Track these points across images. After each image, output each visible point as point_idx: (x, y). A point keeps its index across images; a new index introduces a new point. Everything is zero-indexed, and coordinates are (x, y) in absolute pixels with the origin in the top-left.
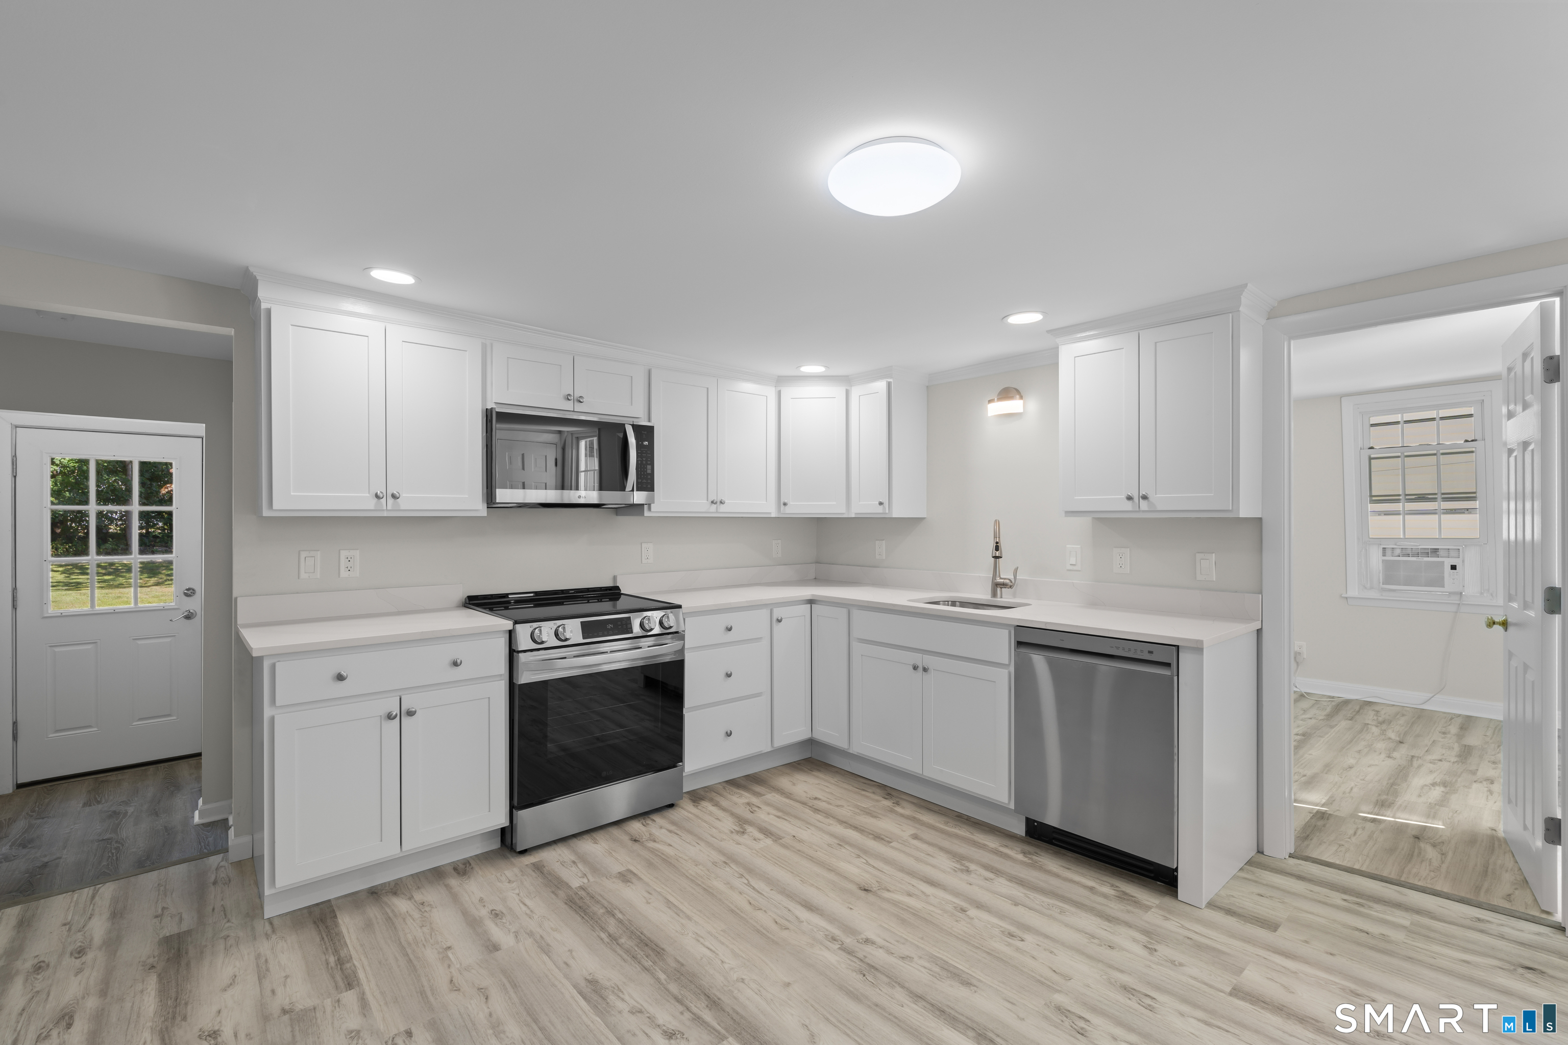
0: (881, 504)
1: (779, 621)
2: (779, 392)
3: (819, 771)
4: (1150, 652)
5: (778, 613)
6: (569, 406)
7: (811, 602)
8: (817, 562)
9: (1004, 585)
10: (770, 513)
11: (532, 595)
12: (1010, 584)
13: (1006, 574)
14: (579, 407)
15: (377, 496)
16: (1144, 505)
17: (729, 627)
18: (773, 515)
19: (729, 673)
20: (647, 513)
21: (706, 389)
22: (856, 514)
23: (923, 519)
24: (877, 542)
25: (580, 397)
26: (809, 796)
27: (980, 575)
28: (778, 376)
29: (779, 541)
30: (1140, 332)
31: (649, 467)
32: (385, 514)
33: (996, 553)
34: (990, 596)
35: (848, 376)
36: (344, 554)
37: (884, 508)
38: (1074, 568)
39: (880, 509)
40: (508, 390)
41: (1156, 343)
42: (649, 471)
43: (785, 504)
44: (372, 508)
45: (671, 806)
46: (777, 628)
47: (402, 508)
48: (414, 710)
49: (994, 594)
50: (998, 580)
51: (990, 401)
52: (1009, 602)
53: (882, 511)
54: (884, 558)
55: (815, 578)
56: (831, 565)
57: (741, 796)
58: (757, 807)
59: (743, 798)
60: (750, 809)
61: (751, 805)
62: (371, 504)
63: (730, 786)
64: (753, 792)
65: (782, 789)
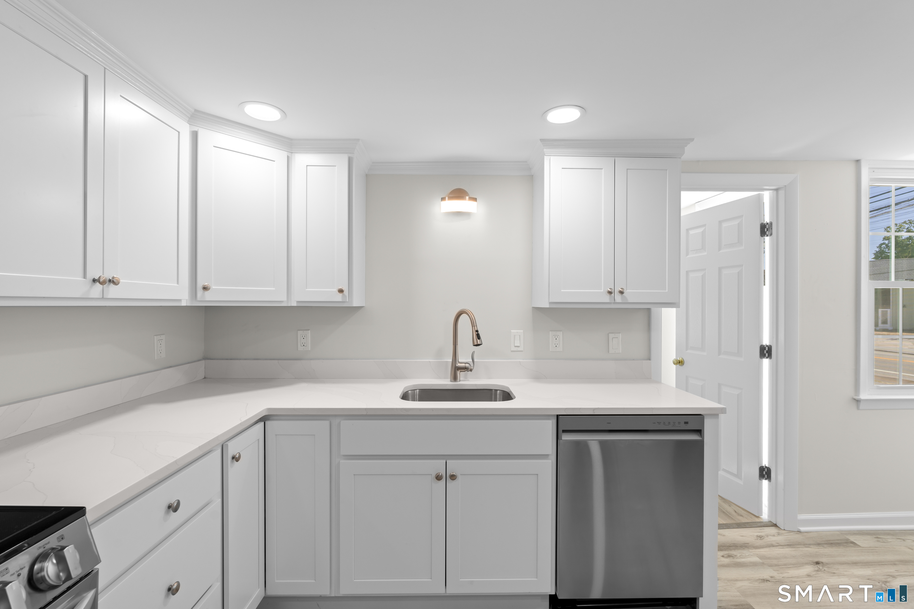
0: (341, 291)
1: (236, 459)
2: (195, 136)
4: (686, 423)
7: (264, 419)
8: (205, 358)
9: (465, 369)
10: (180, 300)
12: (468, 367)
13: (463, 359)
17: (173, 503)
18: (184, 304)
22: (298, 302)
23: (361, 307)
24: (300, 333)
27: (430, 360)
28: (196, 111)
29: (163, 337)
30: (616, 158)
33: (477, 342)
34: (449, 380)
35: (291, 139)
37: (344, 296)
38: (519, 349)
39: (339, 297)
41: (627, 169)
43: (205, 288)
49: (455, 378)
50: (458, 365)
51: (443, 199)
52: (476, 385)
53: (340, 300)
54: (310, 350)
55: (205, 378)
56: (231, 359)
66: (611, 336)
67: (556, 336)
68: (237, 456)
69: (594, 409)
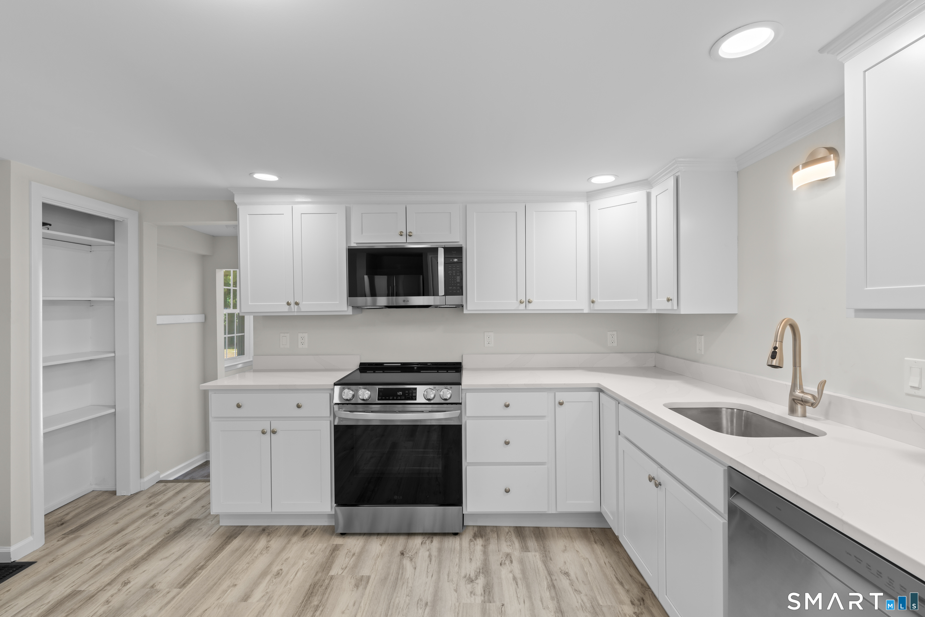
0: (670, 300)
1: (561, 404)
2: (589, 207)
5: (560, 396)
6: (402, 239)
7: (599, 390)
8: (656, 352)
9: (804, 402)
10: (583, 310)
11: (400, 364)
12: (813, 401)
13: (811, 388)
14: (410, 240)
15: (288, 304)
17: (507, 403)
18: (585, 311)
19: (507, 441)
20: (465, 312)
21: (515, 213)
22: (657, 310)
23: (734, 315)
24: (698, 337)
25: (410, 232)
26: (563, 569)
28: (587, 192)
29: (615, 333)
31: (458, 277)
32: (296, 314)
33: (772, 361)
35: (647, 179)
36: (300, 335)
37: (672, 305)
39: (668, 306)
40: (362, 234)
42: (458, 281)
43: (594, 302)
44: (287, 310)
45: (456, 534)
46: (559, 409)
47: (302, 310)
48: (276, 430)
49: (792, 411)
50: (798, 393)
51: (796, 169)
53: (670, 308)
54: (703, 354)
55: (655, 366)
57: (512, 544)
58: (511, 561)
59: (511, 547)
60: (504, 560)
61: (509, 557)
62: (286, 308)
63: (514, 533)
64: (524, 545)
65: (549, 552)
68: (562, 402)
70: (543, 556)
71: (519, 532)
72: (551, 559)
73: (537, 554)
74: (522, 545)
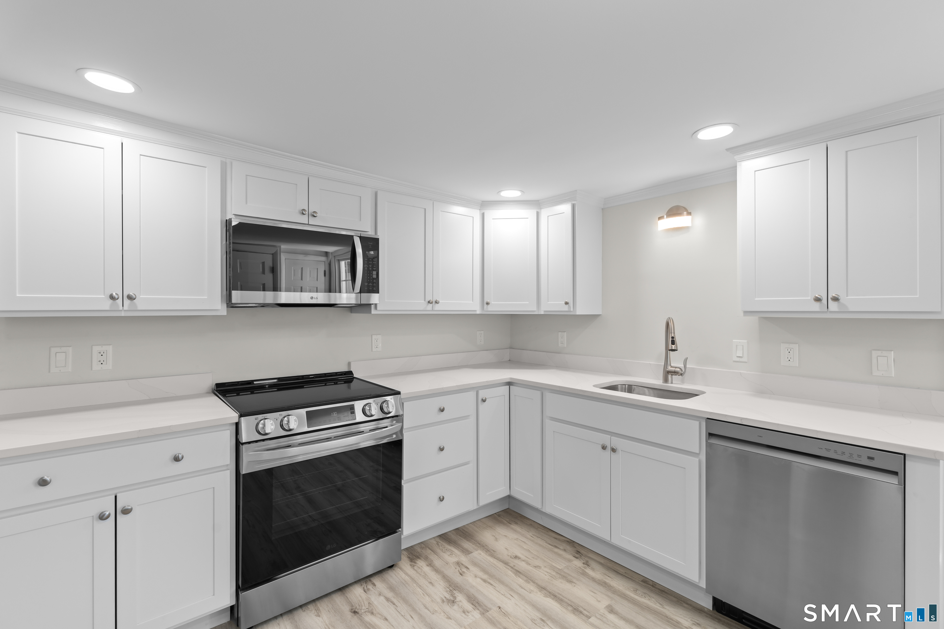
0: (567, 303)
1: (484, 401)
2: (483, 215)
3: (516, 523)
4: (869, 458)
5: (483, 394)
6: (304, 219)
7: (510, 384)
8: (511, 348)
9: (675, 373)
10: (476, 311)
11: (276, 380)
12: (680, 372)
14: (312, 221)
15: (112, 297)
16: (833, 306)
17: (442, 408)
18: (478, 312)
19: (442, 447)
20: (373, 312)
21: (423, 210)
22: (545, 311)
23: (600, 315)
24: (560, 333)
25: (314, 212)
26: (510, 554)
27: (650, 363)
28: (483, 201)
29: (482, 332)
30: (829, 143)
31: (375, 273)
32: (123, 314)
33: (672, 347)
34: (662, 381)
35: (538, 201)
36: (96, 349)
37: (569, 307)
38: (741, 360)
39: (566, 308)
40: (246, 203)
41: (847, 152)
42: (375, 276)
43: (488, 304)
44: (108, 308)
45: (391, 567)
46: (482, 406)
47: (139, 308)
48: (130, 507)
49: (666, 380)
50: (670, 368)
51: (660, 218)
52: (681, 388)
53: (567, 310)
54: (566, 346)
55: (510, 360)
56: (523, 350)
57: (452, 553)
58: (466, 567)
59: (454, 555)
60: (460, 569)
61: (461, 564)
62: (107, 305)
63: (443, 542)
64: (462, 549)
65: (486, 545)
66: (875, 354)
67: (789, 350)
68: (484, 399)
69: (742, 419)
70: (486, 552)
71: (444, 537)
72: (494, 551)
73: (480, 551)
74: (461, 550)
